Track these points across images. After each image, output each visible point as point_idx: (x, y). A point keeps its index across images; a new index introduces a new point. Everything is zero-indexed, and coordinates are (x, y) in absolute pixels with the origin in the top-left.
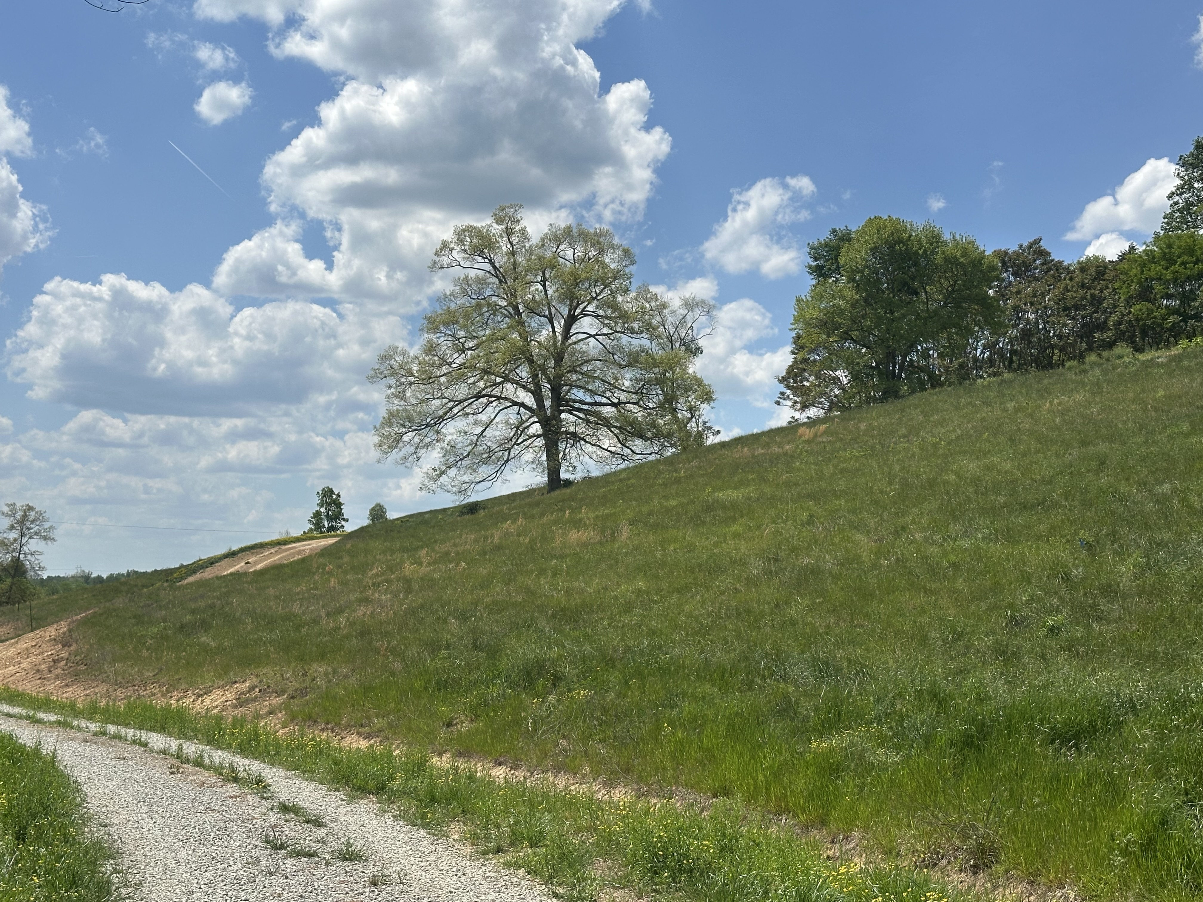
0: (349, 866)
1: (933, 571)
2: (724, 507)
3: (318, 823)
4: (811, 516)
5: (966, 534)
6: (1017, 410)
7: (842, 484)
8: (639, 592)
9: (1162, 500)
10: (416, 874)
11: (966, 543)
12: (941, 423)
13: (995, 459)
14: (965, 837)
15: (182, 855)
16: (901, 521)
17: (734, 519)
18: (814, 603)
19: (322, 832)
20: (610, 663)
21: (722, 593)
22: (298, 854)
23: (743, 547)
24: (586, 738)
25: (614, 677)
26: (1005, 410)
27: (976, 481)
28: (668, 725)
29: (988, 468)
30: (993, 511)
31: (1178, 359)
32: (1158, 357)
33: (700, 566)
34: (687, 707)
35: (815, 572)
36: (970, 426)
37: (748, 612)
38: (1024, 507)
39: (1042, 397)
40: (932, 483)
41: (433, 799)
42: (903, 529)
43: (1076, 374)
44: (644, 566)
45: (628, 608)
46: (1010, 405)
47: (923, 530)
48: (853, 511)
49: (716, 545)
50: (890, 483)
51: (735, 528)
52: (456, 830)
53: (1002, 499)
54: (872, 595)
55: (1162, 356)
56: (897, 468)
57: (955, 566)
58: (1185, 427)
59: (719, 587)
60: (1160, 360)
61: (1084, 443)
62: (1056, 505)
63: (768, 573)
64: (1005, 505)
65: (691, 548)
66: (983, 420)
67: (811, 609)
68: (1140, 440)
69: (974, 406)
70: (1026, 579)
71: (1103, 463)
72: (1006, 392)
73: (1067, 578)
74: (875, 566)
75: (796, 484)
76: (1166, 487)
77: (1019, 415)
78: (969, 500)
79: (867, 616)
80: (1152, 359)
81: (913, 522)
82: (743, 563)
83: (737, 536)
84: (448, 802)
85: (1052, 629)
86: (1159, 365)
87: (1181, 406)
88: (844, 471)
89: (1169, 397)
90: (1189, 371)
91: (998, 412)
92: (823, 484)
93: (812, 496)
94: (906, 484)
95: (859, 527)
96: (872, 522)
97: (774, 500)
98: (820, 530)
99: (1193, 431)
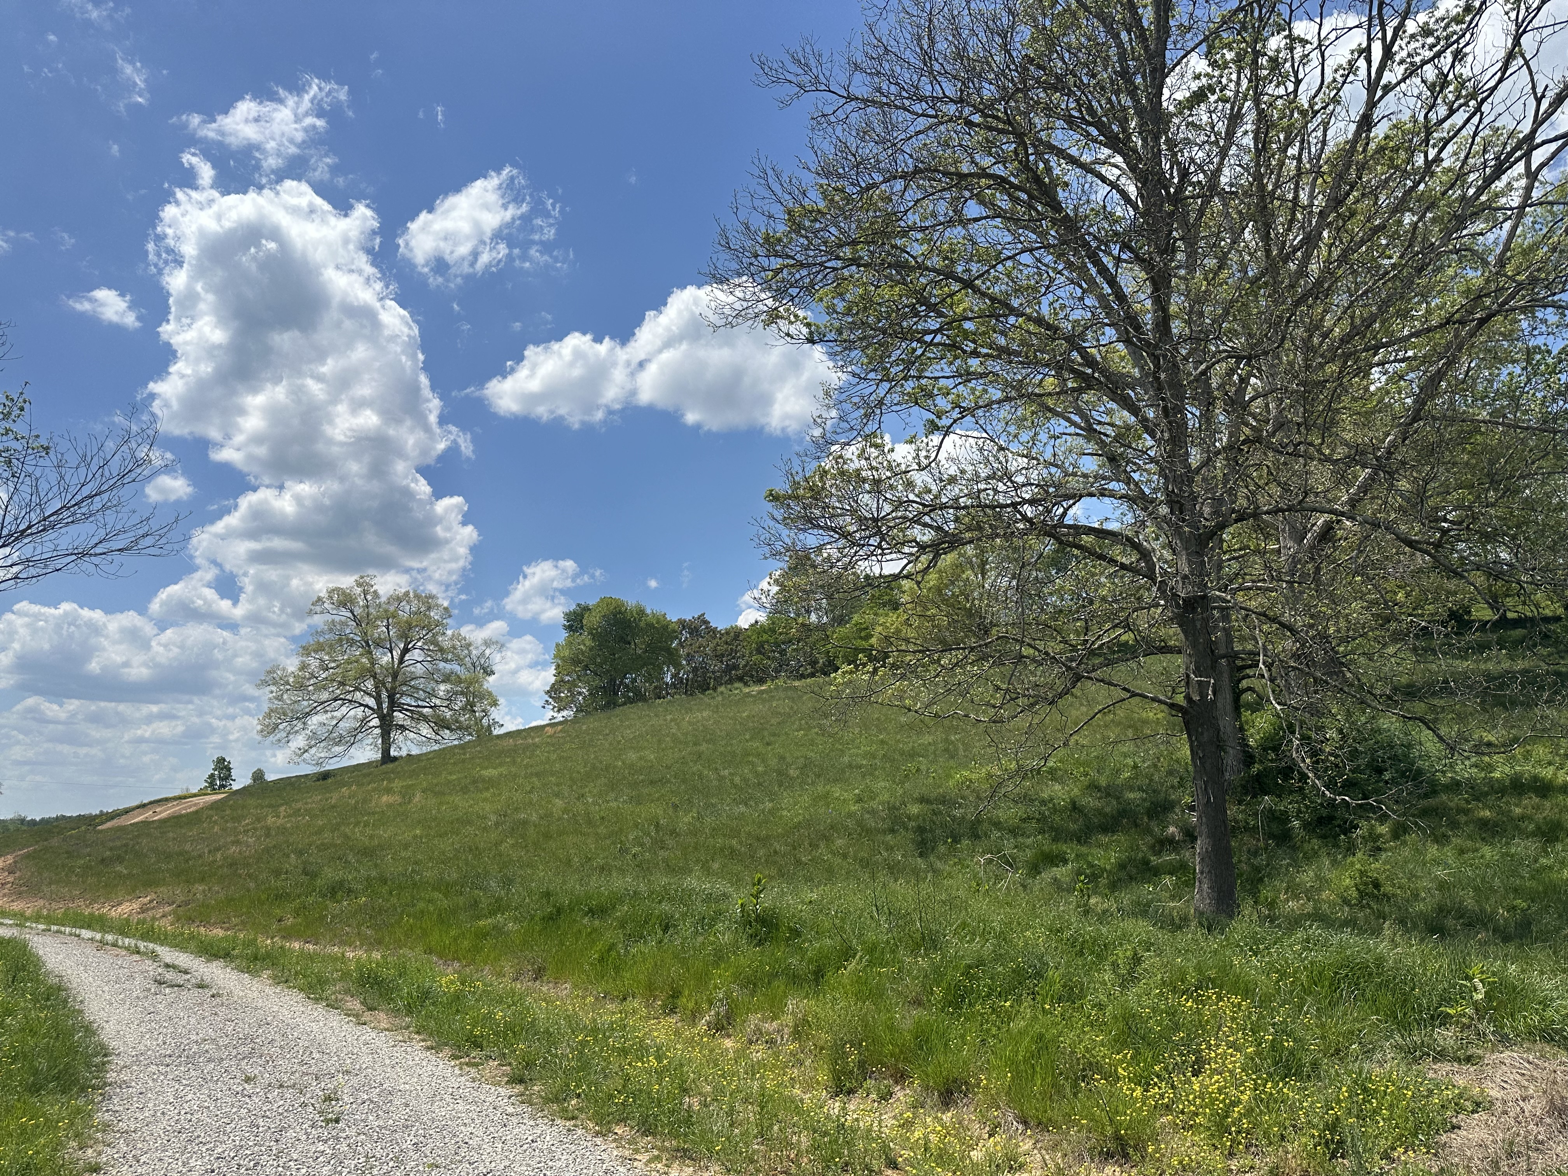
0: (200, 990)
1: (590, 822)
2: (484, 781)
3: (186, 972)
4: (533, 787)
5: (615, 799)
6: (672, 720)
7: (557, 767)
8: (415, 837)
9: (721, 778)
10: (238, 992)
11: (614, 804)
12: (629, 727)
13: (647, 753)
14: (534, 964)
15: (106, 988)
16: (583, 791)
17: (487, 789)
18: (517, 842)
19: (189, 976)
20: (384, 881)
21: (466, 837)
22: (172, 986)
23: (488, 807)
24: (359, 925)
25: (384, 890)
26: (665, 720)
27: (631, 766)
28: (407, 916)
29: (641, 758)
30: (634, 785)
31: (761, 692)
32: (753, 691)
33: (458, 819)
34: (421, 905)
35: (525, 823)
36: (643, 730)
37: (477, 848)
38: (652, 782)
40: (608, 767)
41: (256, 958)
42: (583, 795)
44: (423, 819)
45: (406, 847)
46: (669, 717)
47: (594, 796)
48: (558, 785)
49: (470, 806)
50: (585, 767)
51: (487, 794)
52: (266, 974)
53: (641, 778)
54: (551, 837)
55: (755, 689)
56: (592, 756)
57: (602, 818)
58: (749, 735)
59: (464, 833)
60: (753, 693)
61: (695, 744)
62: (668, 781)
63: (497, 824)
64: (643, 781)
65: (456, 808)
66: (651, 726)
67: (513, 846)
68: (724, 742)
69: (650, 717)
70: (636, 825)
71: (700, 756)
73: (657, 825)
74: (559, 819)
75: (531, 766)
76: (726, 772)
77: (671, 724)
78: (624, 778)
79: (544, 849)
80: (749, 692)
81: (590, 792)
82: (485, 818)
83: (485, 800)
84: (264, 960)
86: (752, 696)
87: (752, 722)
88: (561, 758)
89: (748, 716)
90: (764, 701)
91: (661, 722)
92: (547, 766)
93: (537, 775)
94: (594, 768)
95: (557, 795)
96: (566, 790)
97: (515, 776)
98: (535, 797)
99: (751, 739)
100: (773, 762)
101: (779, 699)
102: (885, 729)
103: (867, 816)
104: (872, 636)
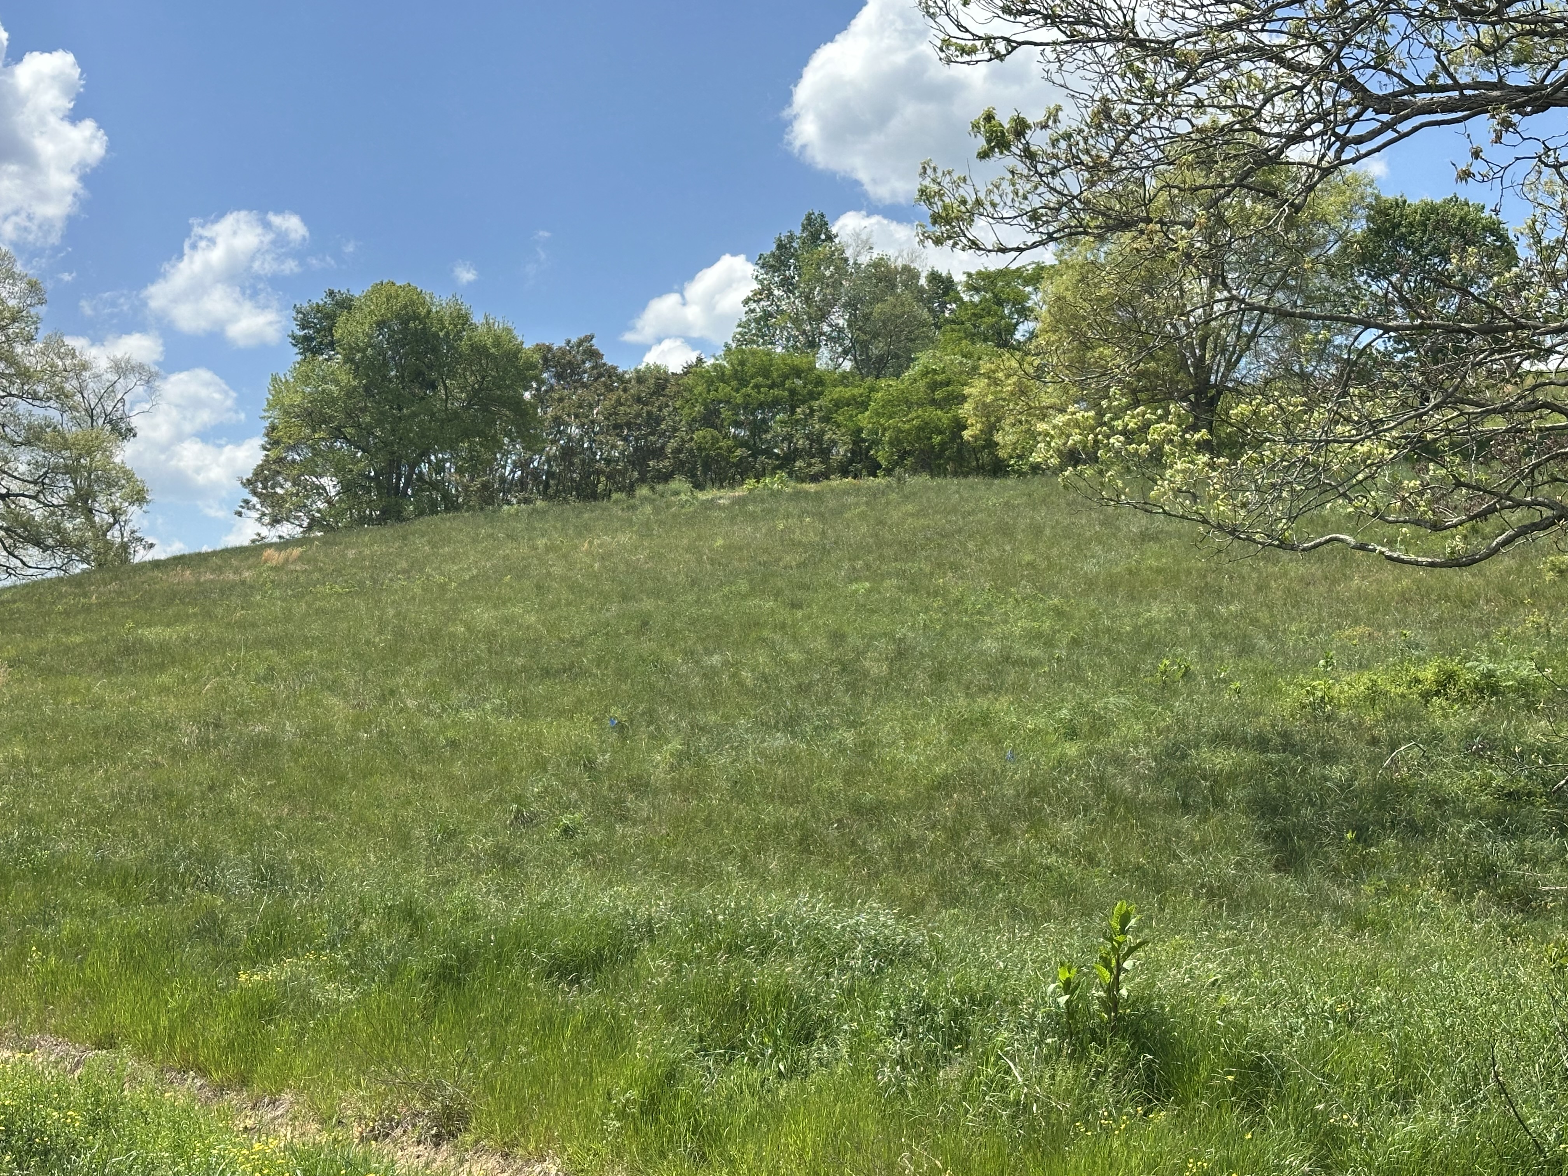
1: (426, 750)
2: (149, 649)
4: (271, 669)
5: (471, 704)
6: (548, 549)
7: (315, 629)
9: (710, 674)
11: (470, 715)
12: (453, 558)
13: (518, 610)
14: (428, 1098)
16: (390, 683)
17: (162, 667)
18: (264, 786)
21: (136, 767)
23: (172, 706)
26: (535, 548)
27: (490, 636)
28: (38, 949)
29: (507, 621)
30: (507, 677)
31: (741, 502)
32: (720, 498)
33: (107, 728)
34: (68, 925)
35: (269, 744)
36: (488, 565)
37: (170, 795)
38: (547, 673)
39: (579, 535)
40: (435, 636)
42: (392, 692)
43: (623, 509)
44: (25, 725)
46: (541, 542)
47: (418, 695)
48: (327, 665)
49: (132, 701)
50: (380, 632)
51: (164, 679)
53: (520, 661)
54: (343, 778)
55: (724, 496)
56: (391, 612)
57: (453, 744)
58: (743, 586)
59: (130, 759)
60: (721, 501)
61: (625, 597)
62: (585, 673)
63: (204, 743)
64: (524, 669)
65: (98, 704)
66: (506, 558)
67: (258, 794)
68: (691, 597)
69: (497, 539)
70: (541, 764)
71: (645, 624)
72: (536, 525)
73: (590, 766)
74: (349, 741)
75: (254, 625)
76: (716, 659)
77: (551, 555)
78: (480, 660)
79: (334, 806)
80: (712, 500)
81: (406, 685)
82: (170, 728)
83: (164, 690)
85: (566, 830)
86: (721, 508)
87: (740, 560)
88: (320, 612)
89: (729, 547)
90: (753, 518)
91: (525, 550)
92: (291, 627)
93: (275, 643)
94: (401, 635)
95: (333, 687)
96: (351, 682)
97: (221, 645)
98: (280, 689)
99: (752, 592)
100: (820, 644)
101: (787, 516)
102: (1054, 586)
103: (1111, 770)
104: (964, 398)
